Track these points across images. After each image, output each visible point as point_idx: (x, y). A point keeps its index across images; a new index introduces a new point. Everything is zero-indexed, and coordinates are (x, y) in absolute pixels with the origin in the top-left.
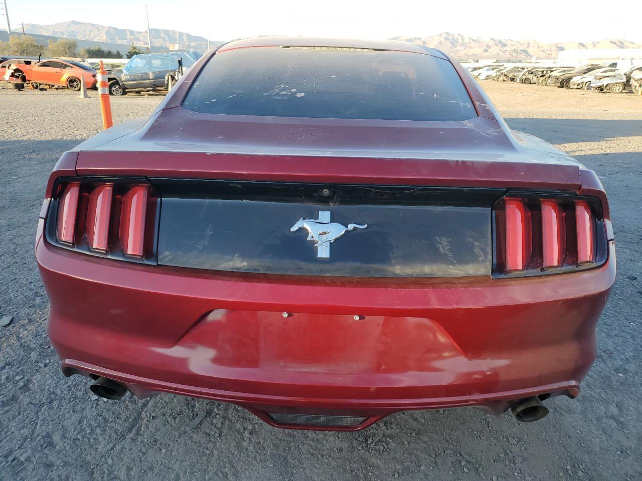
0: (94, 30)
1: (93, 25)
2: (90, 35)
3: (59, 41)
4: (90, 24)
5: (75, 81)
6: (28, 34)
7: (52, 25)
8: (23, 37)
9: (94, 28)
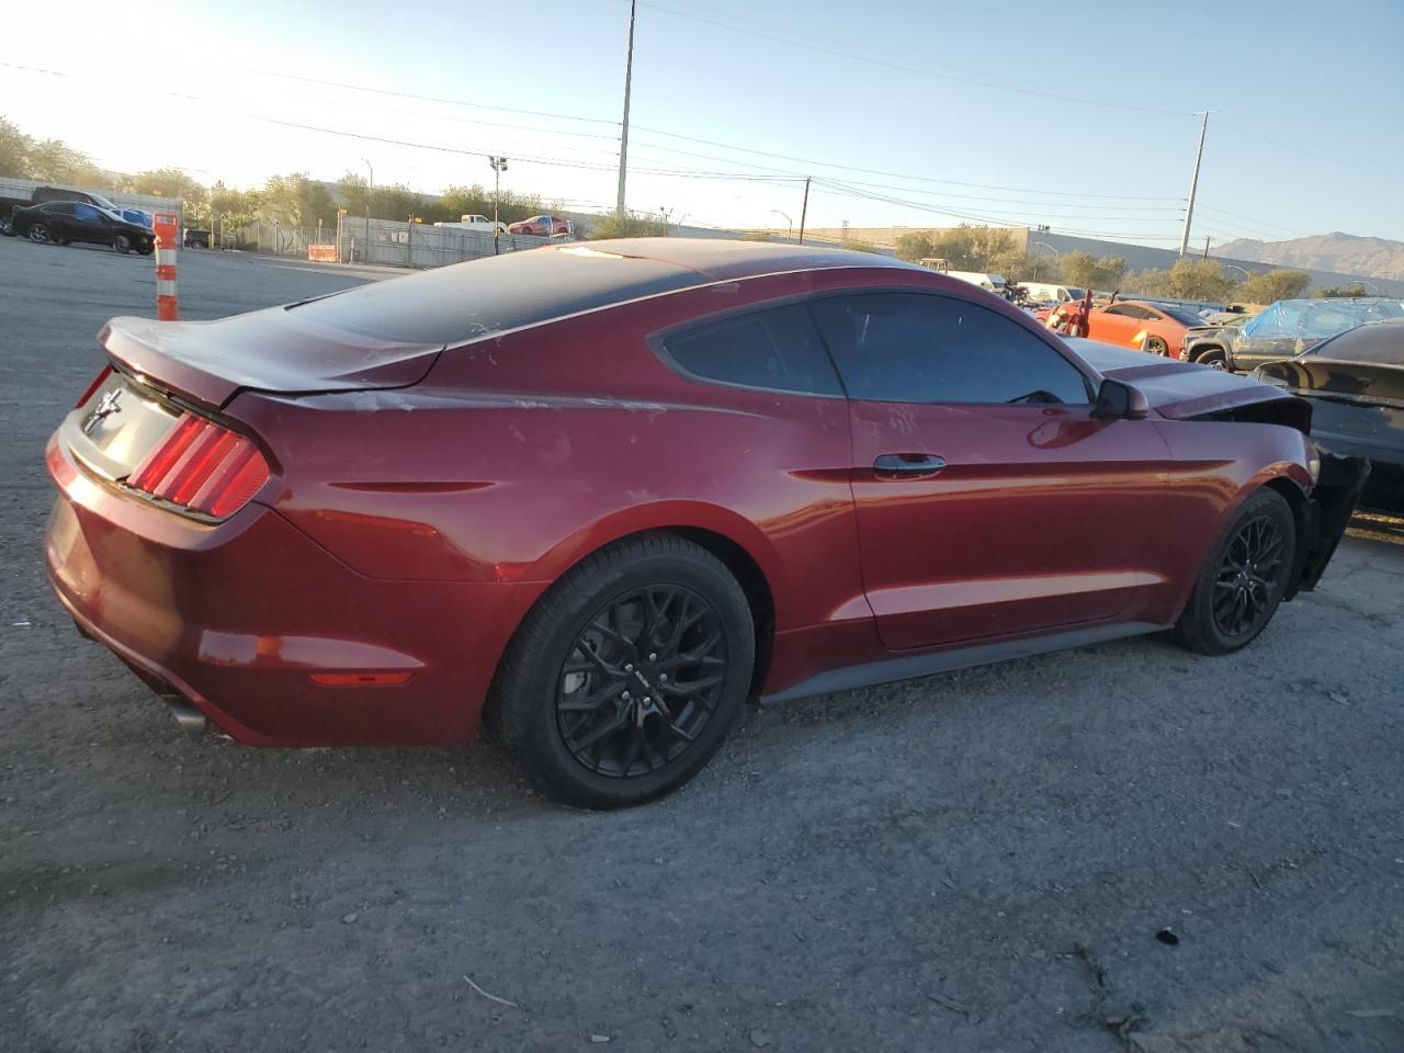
0: (1381, 251)
1: (1380, 242)
2: (1365, 263)
3: (1273, 273)
4: (1375, 239)
5: (1158, 344)
6: (1213, 258)
7: (1286, 243)
8: (1202, 264)
9: (1381, 248)
